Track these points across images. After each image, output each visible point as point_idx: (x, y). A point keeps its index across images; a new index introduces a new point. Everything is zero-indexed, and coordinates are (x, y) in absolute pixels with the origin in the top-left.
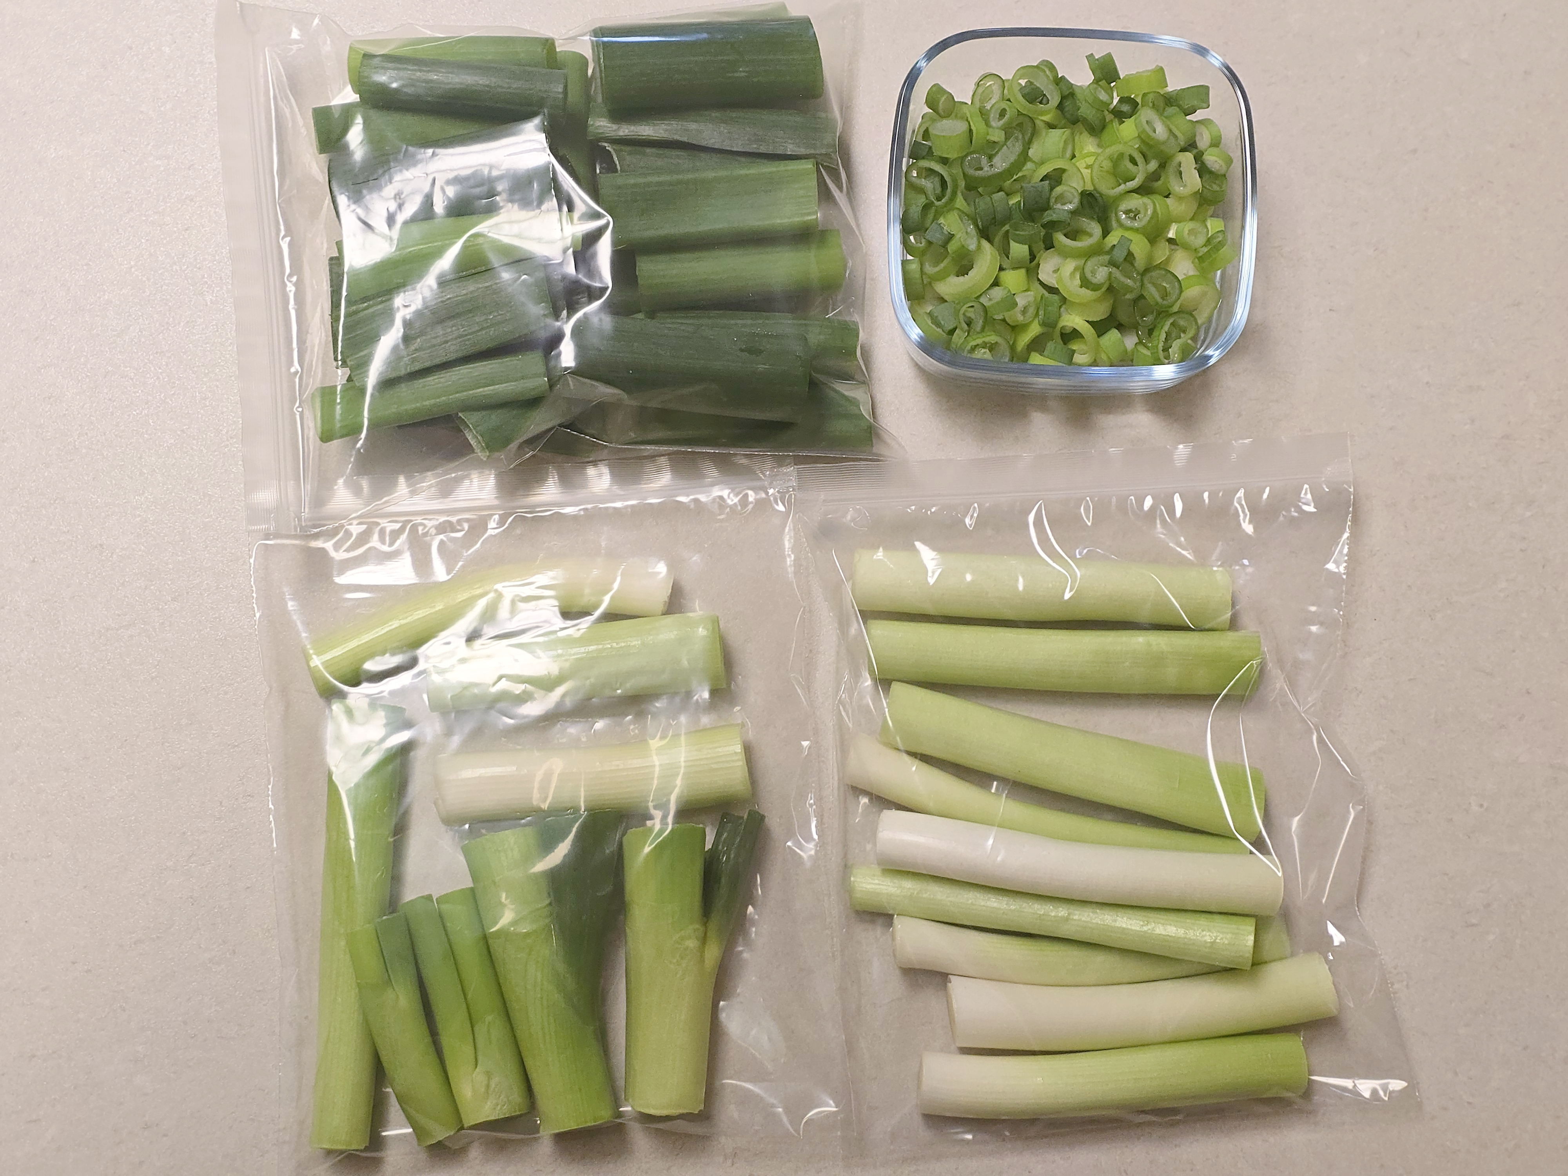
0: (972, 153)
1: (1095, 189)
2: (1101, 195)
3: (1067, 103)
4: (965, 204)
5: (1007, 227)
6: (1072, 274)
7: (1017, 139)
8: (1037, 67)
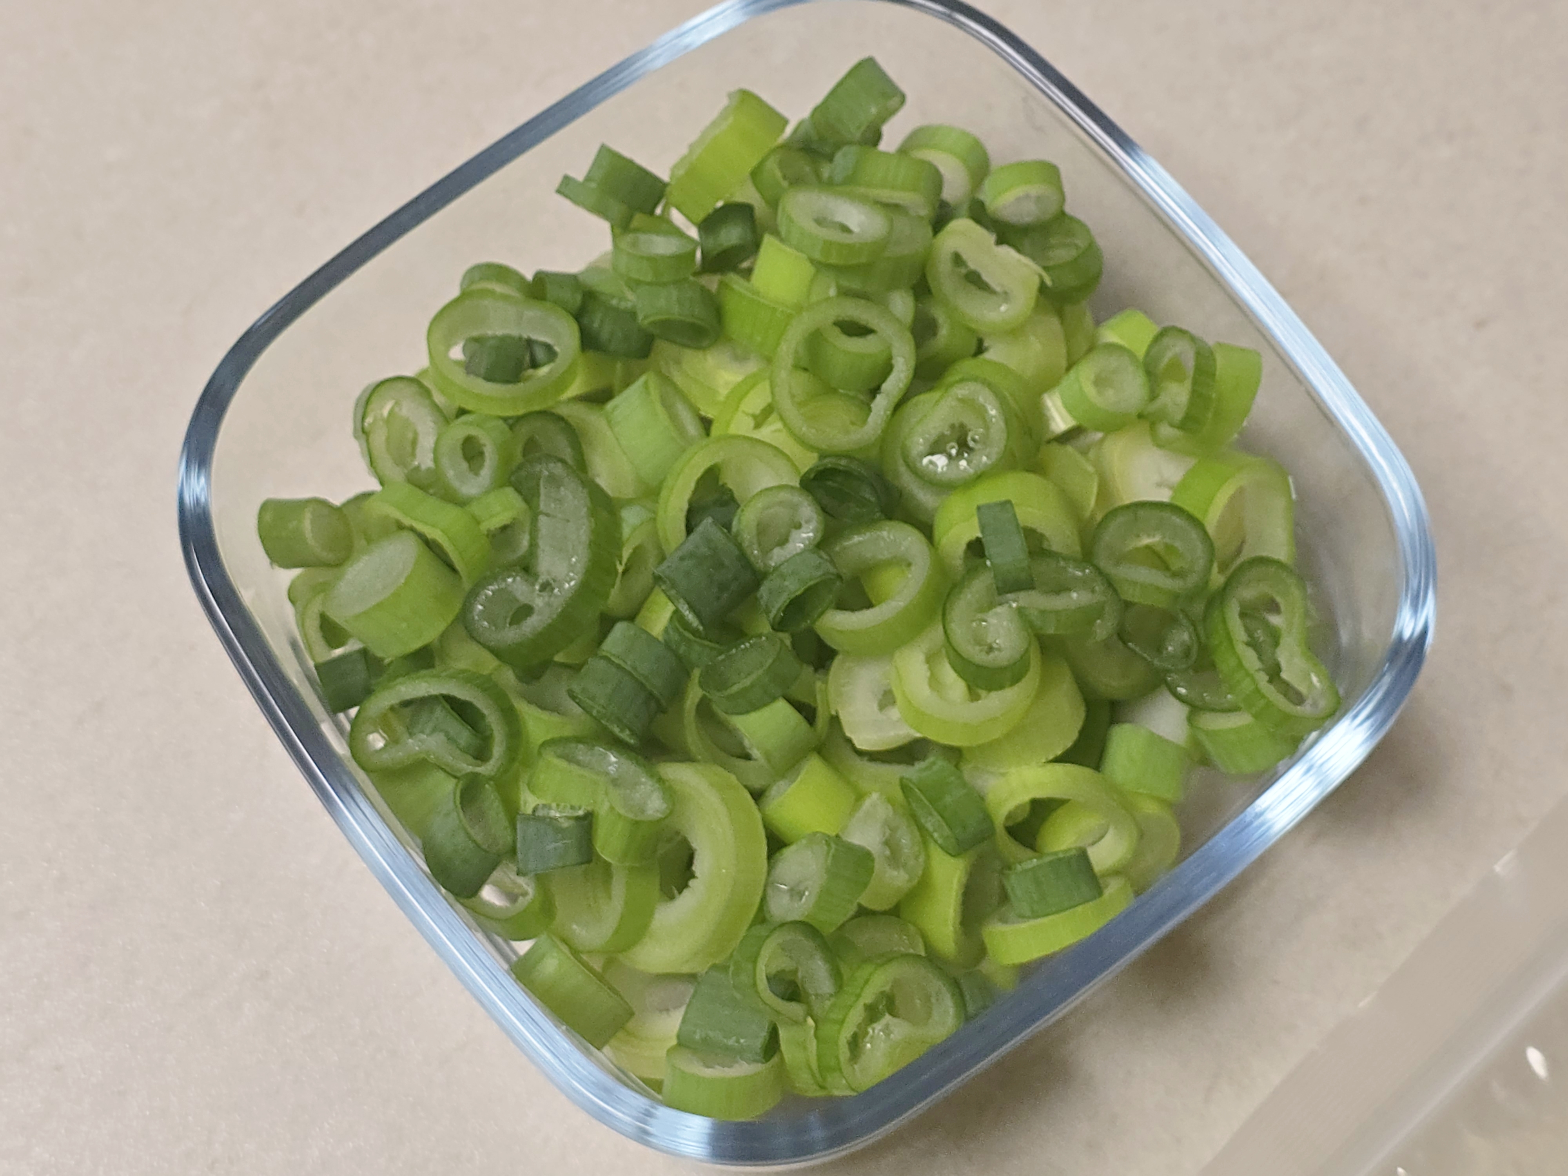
0: (473, 595)
1: (823, 456)
2: (847, 455)
3: (596, 322)
4: (555, 718)
5: (694, 694)
6: (934, 682)
7: (554, 481)
8: (465, 295)
